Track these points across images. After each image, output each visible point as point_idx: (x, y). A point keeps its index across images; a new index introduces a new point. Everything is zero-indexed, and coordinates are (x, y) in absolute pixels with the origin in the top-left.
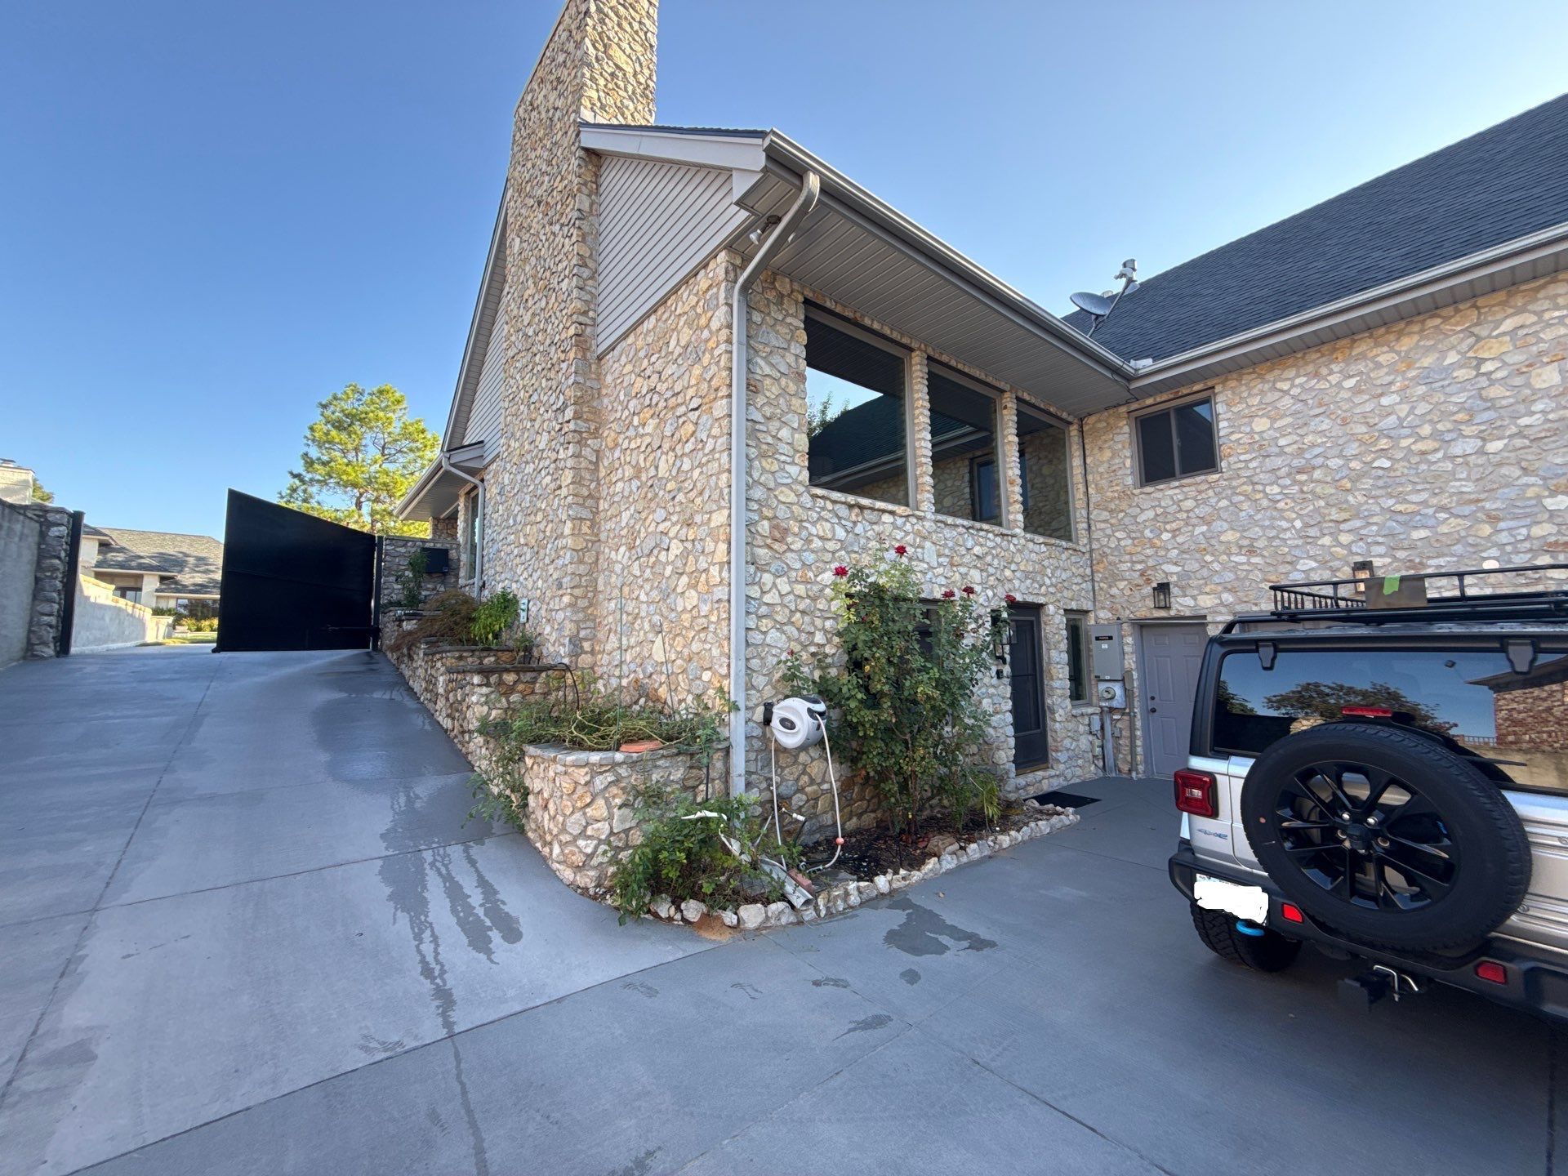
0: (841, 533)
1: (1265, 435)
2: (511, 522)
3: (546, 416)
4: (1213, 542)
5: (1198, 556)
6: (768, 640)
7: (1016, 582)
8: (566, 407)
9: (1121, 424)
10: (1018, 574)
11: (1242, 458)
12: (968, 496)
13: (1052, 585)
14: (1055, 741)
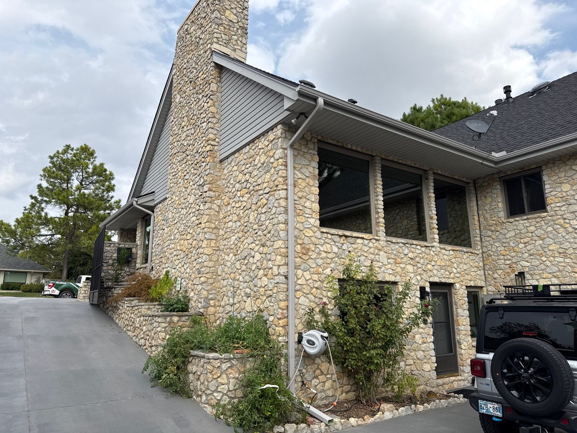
0: (335, 249)
1: (568, 193)
2: (172, 237)
3: (194, 187)
4: (546, 250)
5: (538, 257)
6: (300, 302)
7: (435, 272)
8: (205, 185)
9: (495, 184)
10: (436, 267)
11: (558, 205)
12: (416, 220)
13: (458, 273)
14: (462, 360)
